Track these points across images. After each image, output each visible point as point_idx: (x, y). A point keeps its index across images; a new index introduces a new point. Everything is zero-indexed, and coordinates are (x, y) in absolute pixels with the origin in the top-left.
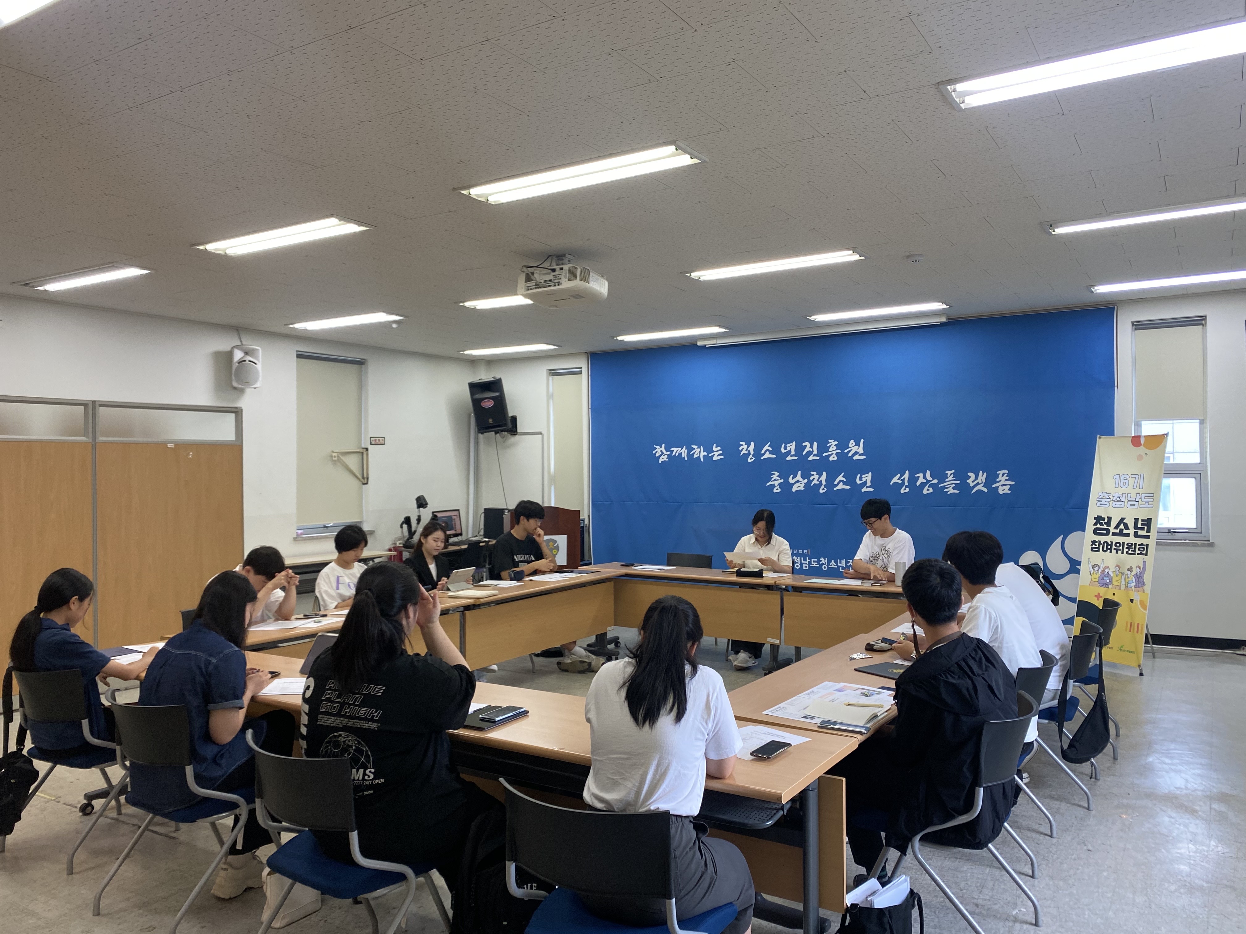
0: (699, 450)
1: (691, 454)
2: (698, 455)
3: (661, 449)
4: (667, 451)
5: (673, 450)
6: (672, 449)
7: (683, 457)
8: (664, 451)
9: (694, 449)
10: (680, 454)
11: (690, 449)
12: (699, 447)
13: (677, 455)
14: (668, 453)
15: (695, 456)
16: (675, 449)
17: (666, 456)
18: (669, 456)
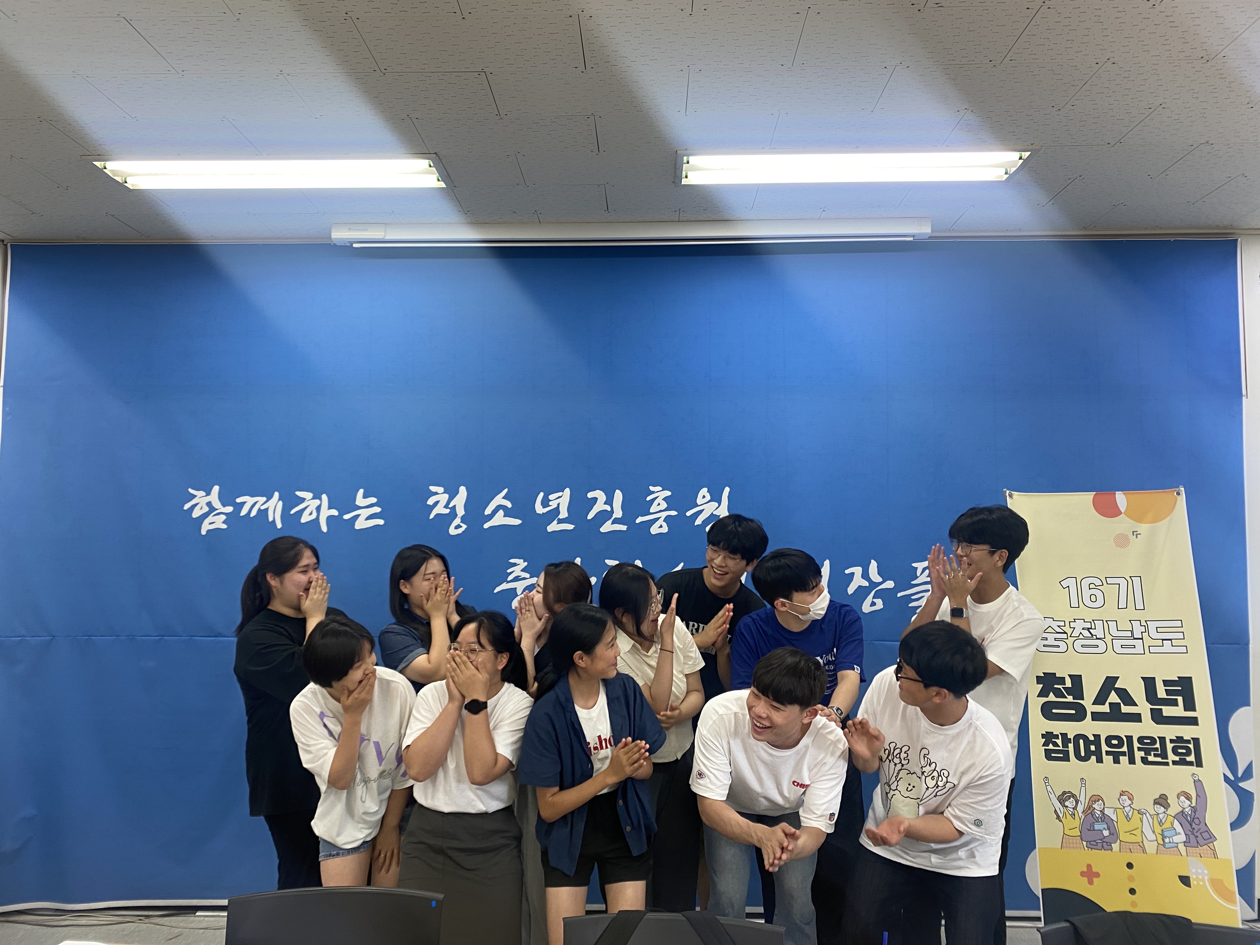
0: (317, 502)
1: (292, 512)
2: (314, 516)
3: (208, 499)
4: (224, 506)
5: (243, 503)
6: (239, 500)
7: (271, 519)
8: (217, 504)
9: (303, 500)
10: (263, 513)
11: (290, 501)
12: (317, 496)
13: (254, 513)
14: (229, 509)
15: (305, 519)
16: (249, 500)
17: (223, 517)
18: (230, 518)
